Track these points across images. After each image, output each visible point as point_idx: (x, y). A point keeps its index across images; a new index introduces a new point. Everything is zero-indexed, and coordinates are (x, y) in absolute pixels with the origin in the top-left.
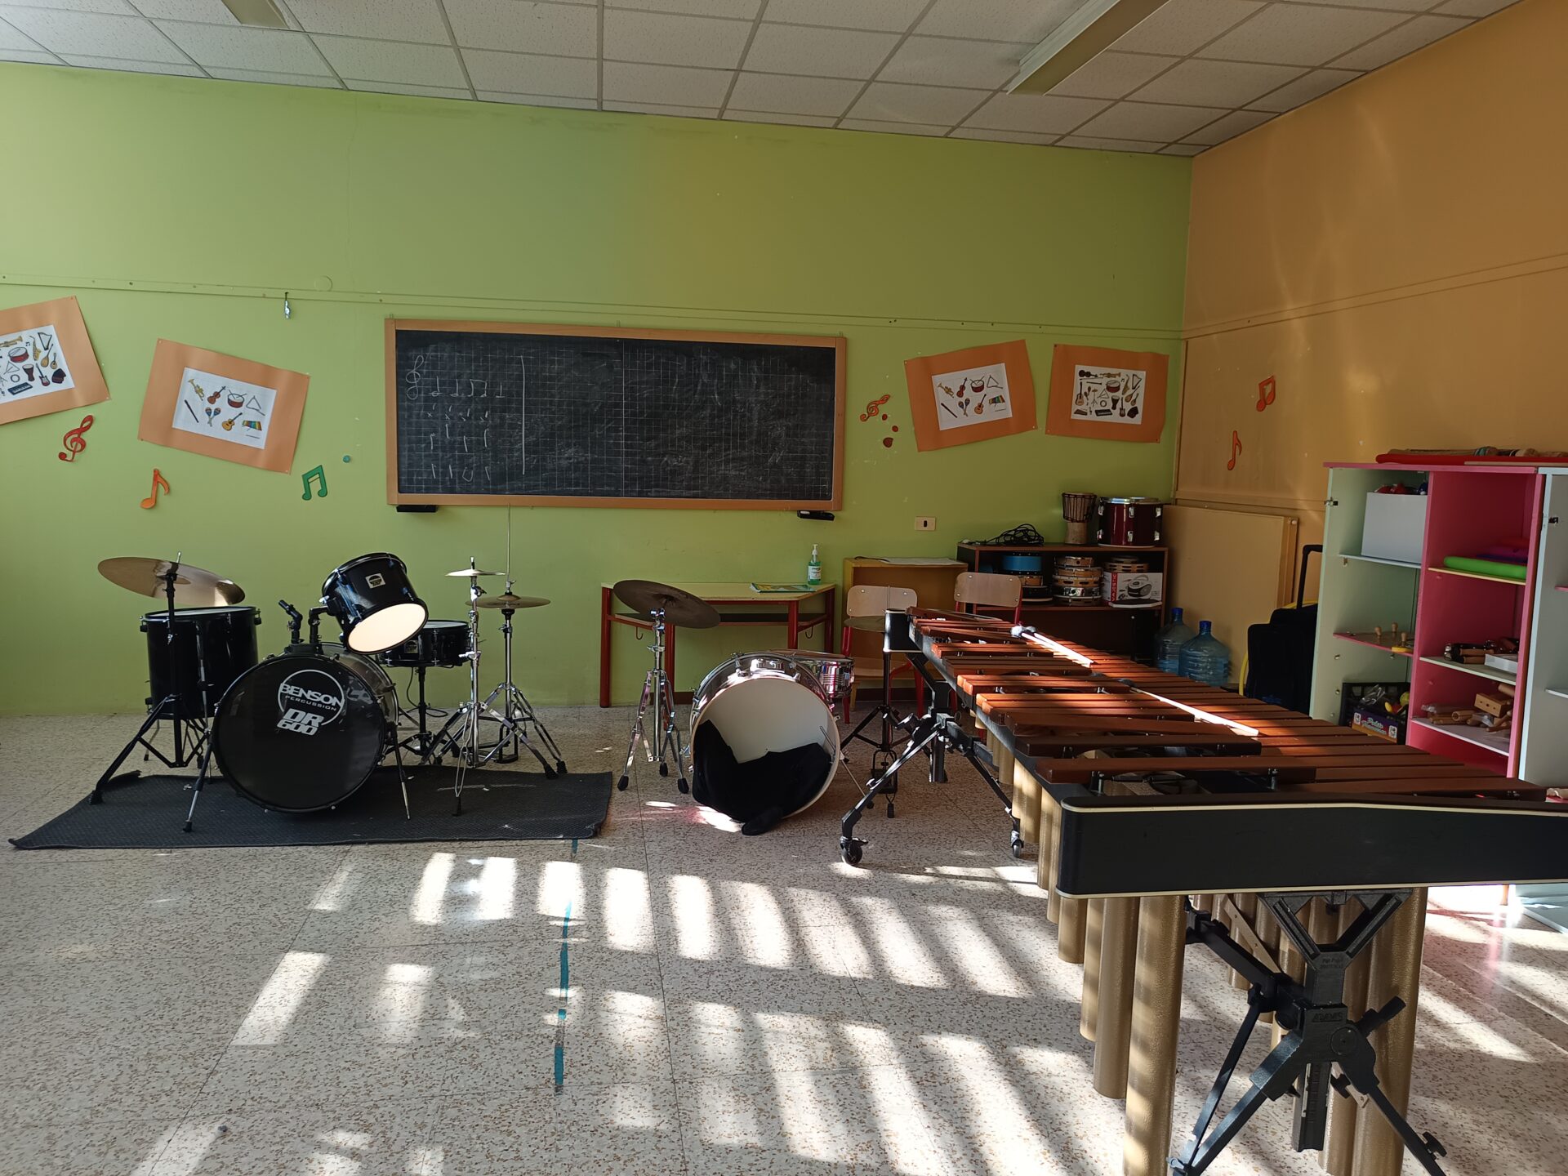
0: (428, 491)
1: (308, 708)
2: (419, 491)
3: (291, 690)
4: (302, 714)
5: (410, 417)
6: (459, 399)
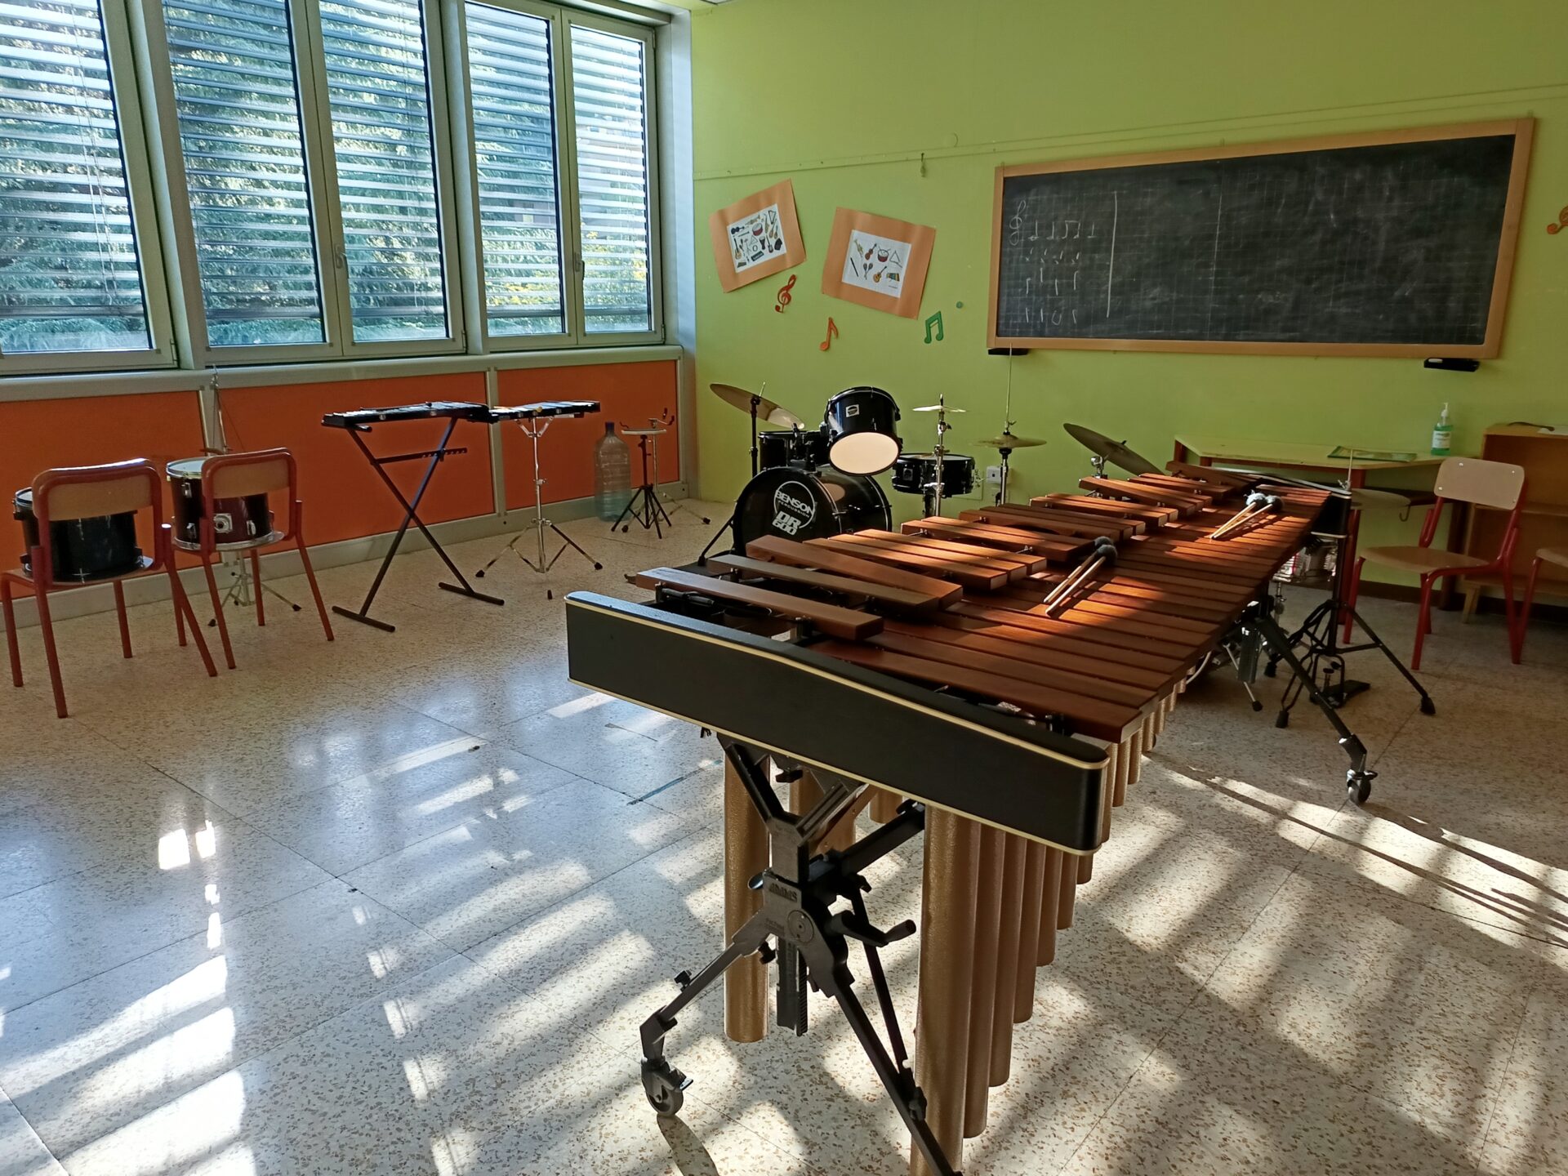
0: (1021, 335)
1: (792, 513)
2: (1013, 335)
3: (782, 496)
4: (788, 516)
5: (1010, 262)
6: (1054, 241)
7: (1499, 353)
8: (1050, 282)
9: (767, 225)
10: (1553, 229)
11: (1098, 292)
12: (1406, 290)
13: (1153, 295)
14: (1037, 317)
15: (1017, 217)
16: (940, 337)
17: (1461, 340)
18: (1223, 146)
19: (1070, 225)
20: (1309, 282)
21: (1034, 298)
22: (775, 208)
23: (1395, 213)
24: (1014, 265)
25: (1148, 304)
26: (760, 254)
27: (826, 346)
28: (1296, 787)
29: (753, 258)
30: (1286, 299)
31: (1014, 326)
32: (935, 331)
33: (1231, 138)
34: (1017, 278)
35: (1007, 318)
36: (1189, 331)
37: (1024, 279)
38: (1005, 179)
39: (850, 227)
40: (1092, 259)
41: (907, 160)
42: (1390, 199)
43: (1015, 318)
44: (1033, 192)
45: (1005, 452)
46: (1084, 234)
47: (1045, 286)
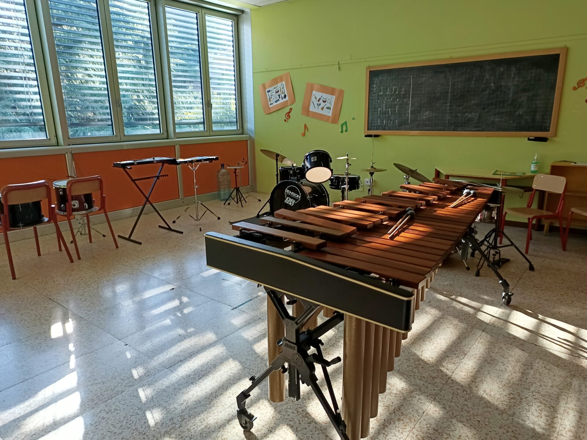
0: (377, 129)
1: (292, 198)
2: (374, 130)
3: (288, 191)
4: (290, 199)
5: (372, 102)
6: (389, 94)
7: (555, 135)
8: (387, 110)
9: (281, 89)
10: (575, 89)
11: (405, 114)
12: (521, 112)
13: (426, 114)
14: (383, 123)
15: (374, 86)
16: (346, 131)
17: (541, 130)
18: (451, 58)
19: (394, 88)
20: (484, 109)
21: (381, 116)
22: (284, 83)
23: (516, 83)
24: (374, 104)
25: (424, 118)
26: (278, 100)
27: (304, 135)
28: (483, 299)
29: (276, 102)
30: (476, 116)
31: (374, 126)
32: (344, 128)
33: (454, 55)
34: (375, 108)
35: (372, 123)
36: (440, 128)
37: (378, 108)
38: (370, 72)
39: (312, 90)
40: (403, 101)
41: (333, 65)
42: (514, 78)
43: (375, 123)
44: (380, 76)
45: (372, 174)
46: (400, 92)
47: (385, 111)
